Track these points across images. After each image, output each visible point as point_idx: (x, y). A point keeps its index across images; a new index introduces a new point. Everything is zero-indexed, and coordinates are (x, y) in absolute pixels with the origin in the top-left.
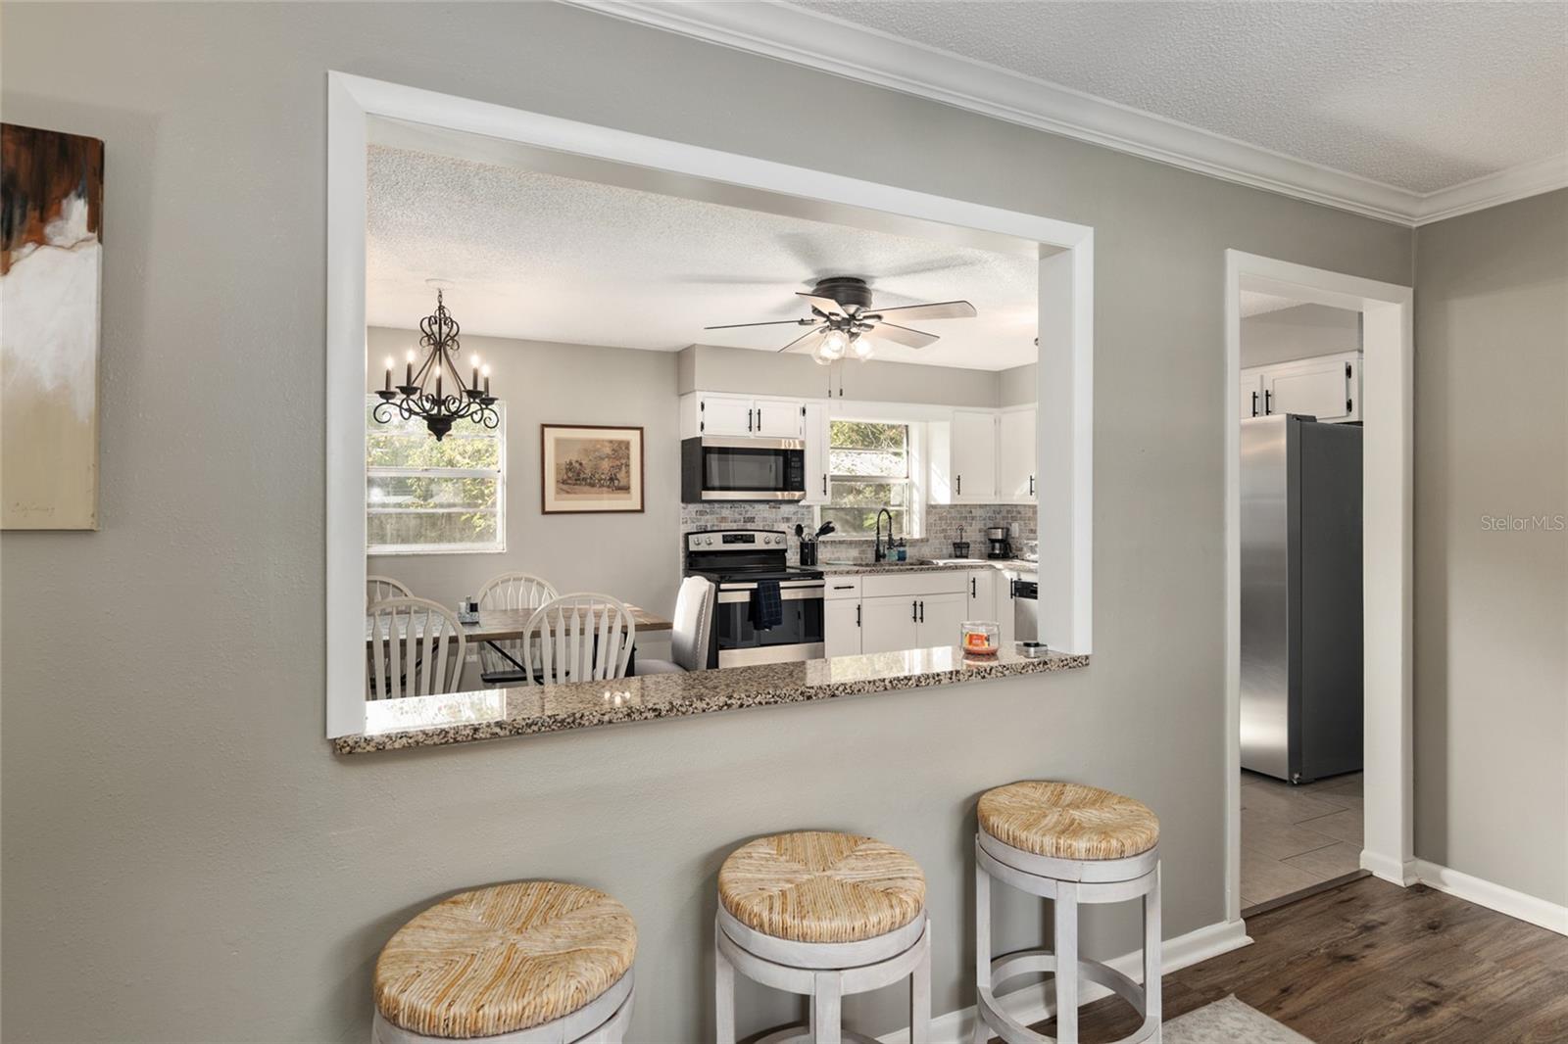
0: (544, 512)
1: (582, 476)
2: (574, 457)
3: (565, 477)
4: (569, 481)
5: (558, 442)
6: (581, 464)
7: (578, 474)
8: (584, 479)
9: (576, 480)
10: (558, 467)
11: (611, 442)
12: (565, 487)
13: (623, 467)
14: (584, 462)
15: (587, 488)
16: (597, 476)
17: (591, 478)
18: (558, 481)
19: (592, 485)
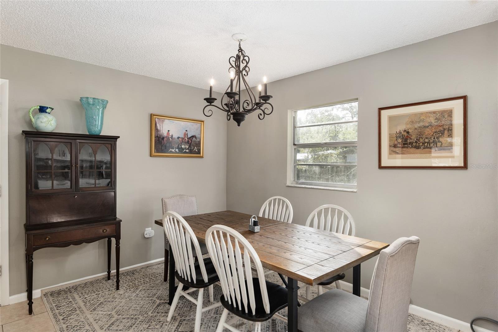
0: (380, 167)
1: (408, 141)
2: (401, 128)
3: (396, 142)
4: (399, 146)
5: (391, 118)
6: (408, 132)
7: (406, 140)
8: (411, 143)
9: (404, 144)
10: (391, 137)
11: (434, 112)
12: (394, 149)
13: (446, 132)
14: (410, 131)
15: (413, 150)
16: (421, 140)
17: (416, 142)
18: (390, 146)
19: (418, 147)
